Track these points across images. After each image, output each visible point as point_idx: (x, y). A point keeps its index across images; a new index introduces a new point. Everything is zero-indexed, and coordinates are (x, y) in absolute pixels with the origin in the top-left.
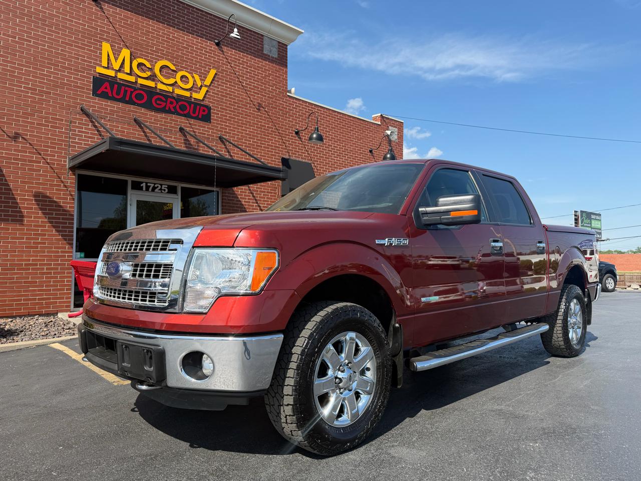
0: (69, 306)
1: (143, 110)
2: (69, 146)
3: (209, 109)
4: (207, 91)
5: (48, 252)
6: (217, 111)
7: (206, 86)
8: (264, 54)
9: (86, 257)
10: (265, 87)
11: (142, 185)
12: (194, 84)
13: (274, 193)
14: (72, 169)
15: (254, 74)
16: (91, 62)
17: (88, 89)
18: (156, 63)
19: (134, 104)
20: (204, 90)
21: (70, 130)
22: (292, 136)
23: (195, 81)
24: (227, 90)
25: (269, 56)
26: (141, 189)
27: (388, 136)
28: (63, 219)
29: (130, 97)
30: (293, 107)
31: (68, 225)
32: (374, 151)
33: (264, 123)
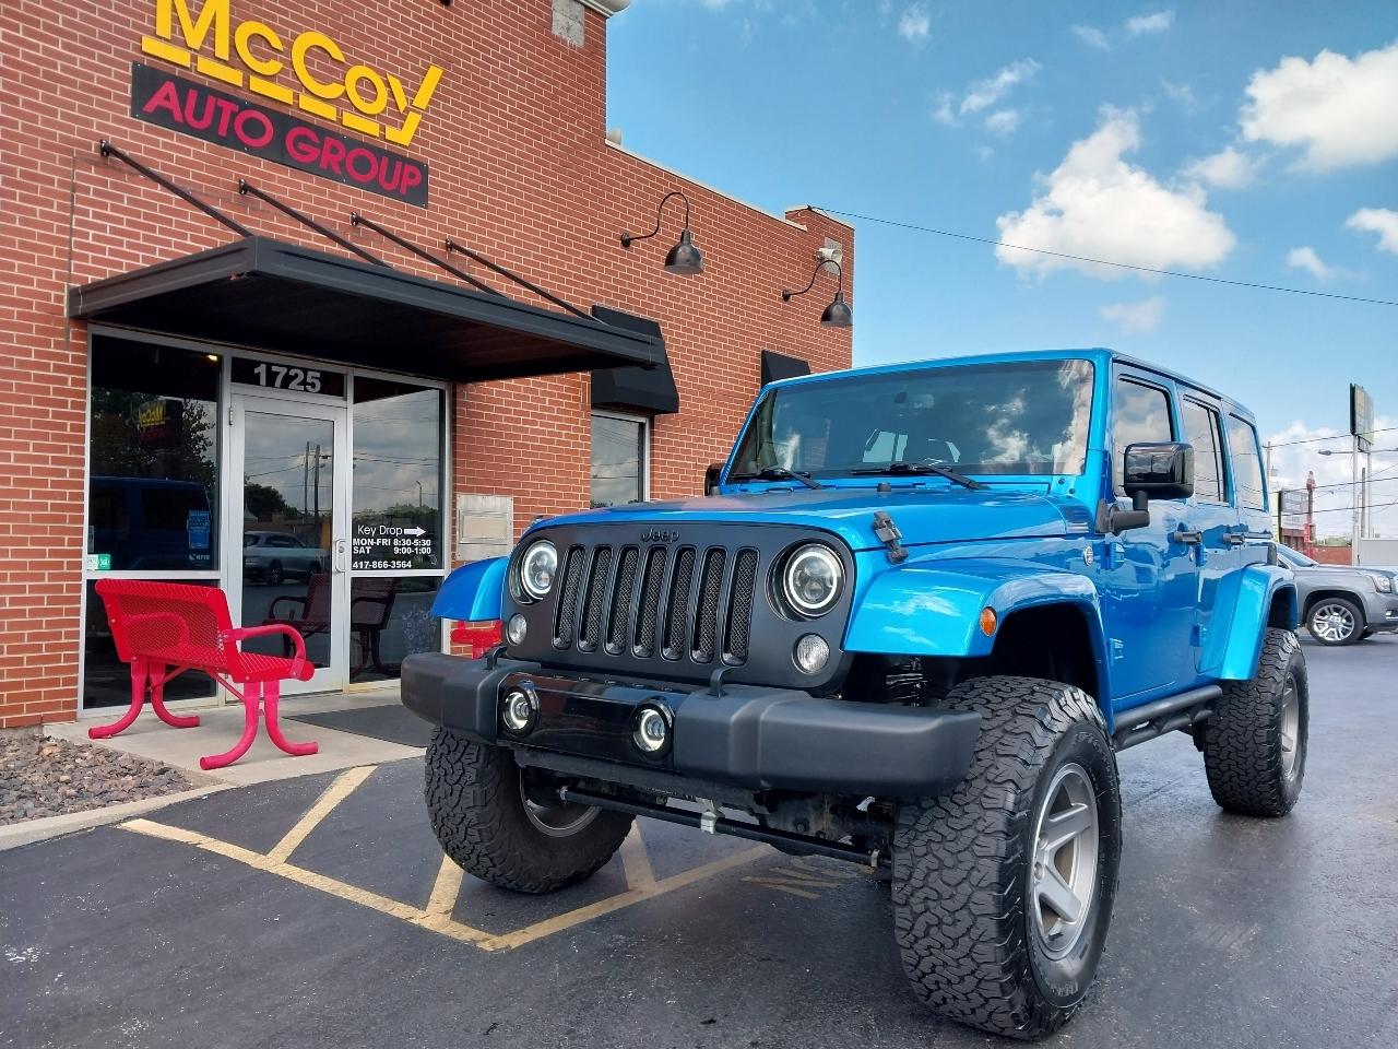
0: (74, 704)
1: (263, 165)
2: (71, 255)
3: (425, 171)
4: (421, 124)
5: (16, 553)
6: (443, 176)
7: (417, 110)
8: (552, 36)
9: (115, 566)
10: (554, 121)
11: (256, 371)
12: (389, 103)
13: (578, 399)
14: (79, 319)
15: (530, 87)
16: (126, 22)
17: (118, 97)
18: (295, 37)
19: (240, 146)
20: (413, 120)
21: (73, 210)
22: (615, 251)
23: (391, 94)
24: (467, 125)
25: (564, 42)
26: (255, 380)
27: (822, 260)
28: (56, 460)
29: (231, 129)
30: (618, 177)
31: (68, 478)
32: (794, 299)
33: (553, 215)
